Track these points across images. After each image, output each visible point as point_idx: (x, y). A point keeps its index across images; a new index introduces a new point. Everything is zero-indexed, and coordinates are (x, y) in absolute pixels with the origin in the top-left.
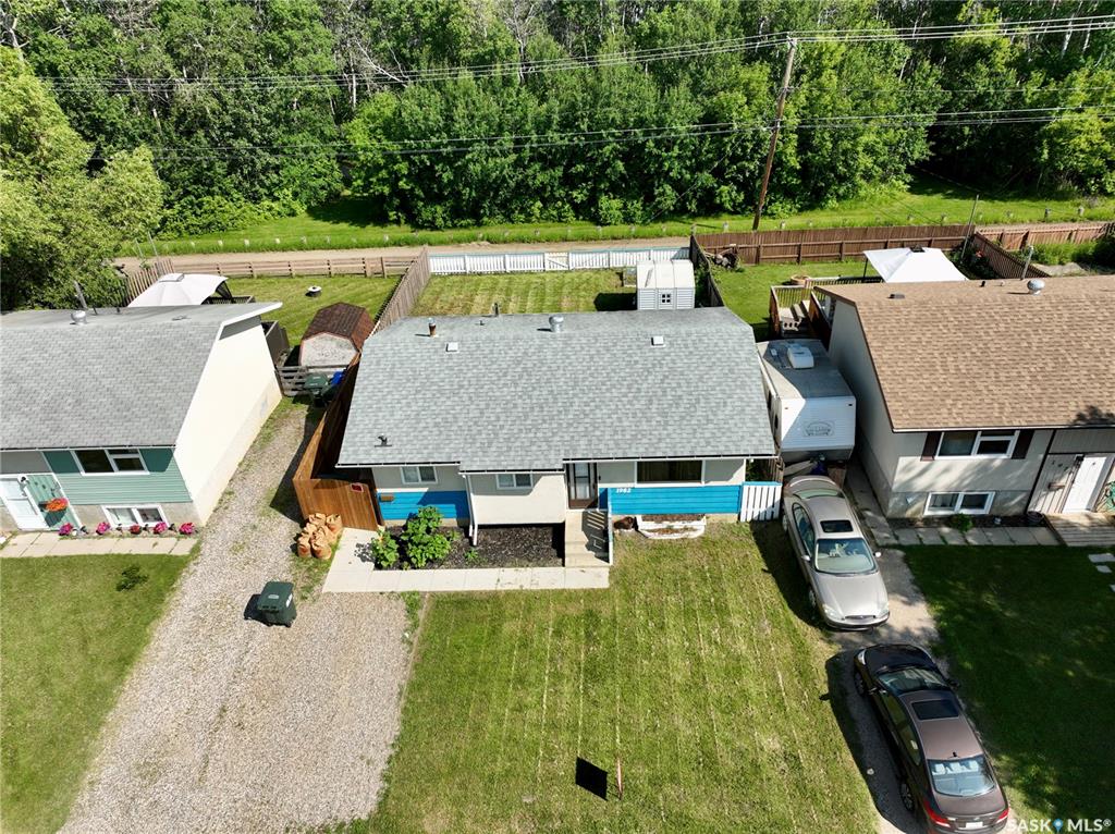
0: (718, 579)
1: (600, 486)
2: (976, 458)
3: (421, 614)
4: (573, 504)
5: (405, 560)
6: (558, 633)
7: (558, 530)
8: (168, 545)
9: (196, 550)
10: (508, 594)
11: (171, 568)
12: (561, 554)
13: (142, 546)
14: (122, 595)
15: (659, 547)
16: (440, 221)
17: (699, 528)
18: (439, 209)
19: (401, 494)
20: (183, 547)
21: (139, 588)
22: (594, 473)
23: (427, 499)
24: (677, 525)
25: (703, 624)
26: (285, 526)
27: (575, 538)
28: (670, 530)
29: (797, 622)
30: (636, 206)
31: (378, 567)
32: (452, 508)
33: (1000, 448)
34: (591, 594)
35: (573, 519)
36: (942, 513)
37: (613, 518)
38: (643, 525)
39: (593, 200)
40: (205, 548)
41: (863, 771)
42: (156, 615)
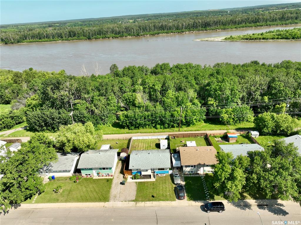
0: (166, 180)
1: (155, 171)
2: (191, 168)
3: (137, 184)
4: (152, 173)
5: (135, 179)
6: (150, 185)
7: (150, 175)
8: (110, 177)
9: (113, 178)
10: (145, 182)
11: (112, 180)
12: (151, 178)
13: (108, 177)
14: (107, 182)
15: (160, 177)
16: (133, 129)
17: (165, 175)
18: (133, 127)
19: (134, 172)
20: (112, 178)
21: (109, 182)
22: (154, 170)
23: (137, 172)
24: (162, 175)
25: (164, 184)
26: (122, 175)
27: (152, 176)
28: (161, 175)
29: (173, 184)
30: (162, 127)
31: (132, 179)
32: (139, 173)
33: (193, 167)
34: (153, 182)
35: (152, 174)
36: (189, 173)
37: (156, 174)
38: (159, 175)
39: (156, 125)
40: (114, 178)
41: (176, 195)
42: (112, 184)
